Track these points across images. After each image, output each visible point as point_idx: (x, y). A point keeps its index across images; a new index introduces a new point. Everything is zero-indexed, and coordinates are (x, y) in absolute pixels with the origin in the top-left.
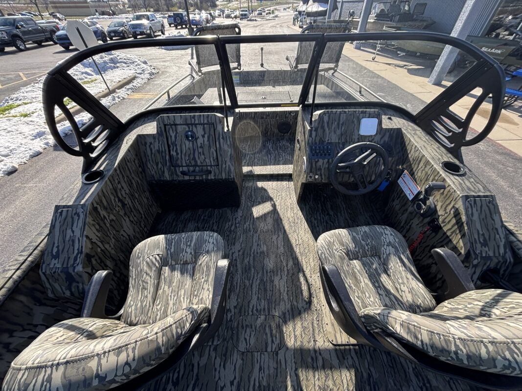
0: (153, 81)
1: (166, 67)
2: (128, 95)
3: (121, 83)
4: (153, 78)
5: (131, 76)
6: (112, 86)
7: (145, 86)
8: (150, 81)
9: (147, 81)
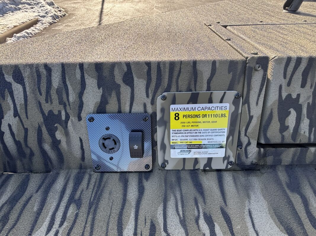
0: (56, 26)
1: (75, 9)
3: (16, 29)
4: (56, 22)
5: (32, 20)
6: (2, 33)
7: (43, 32)
8: (52, 26)
9: (49, 26)
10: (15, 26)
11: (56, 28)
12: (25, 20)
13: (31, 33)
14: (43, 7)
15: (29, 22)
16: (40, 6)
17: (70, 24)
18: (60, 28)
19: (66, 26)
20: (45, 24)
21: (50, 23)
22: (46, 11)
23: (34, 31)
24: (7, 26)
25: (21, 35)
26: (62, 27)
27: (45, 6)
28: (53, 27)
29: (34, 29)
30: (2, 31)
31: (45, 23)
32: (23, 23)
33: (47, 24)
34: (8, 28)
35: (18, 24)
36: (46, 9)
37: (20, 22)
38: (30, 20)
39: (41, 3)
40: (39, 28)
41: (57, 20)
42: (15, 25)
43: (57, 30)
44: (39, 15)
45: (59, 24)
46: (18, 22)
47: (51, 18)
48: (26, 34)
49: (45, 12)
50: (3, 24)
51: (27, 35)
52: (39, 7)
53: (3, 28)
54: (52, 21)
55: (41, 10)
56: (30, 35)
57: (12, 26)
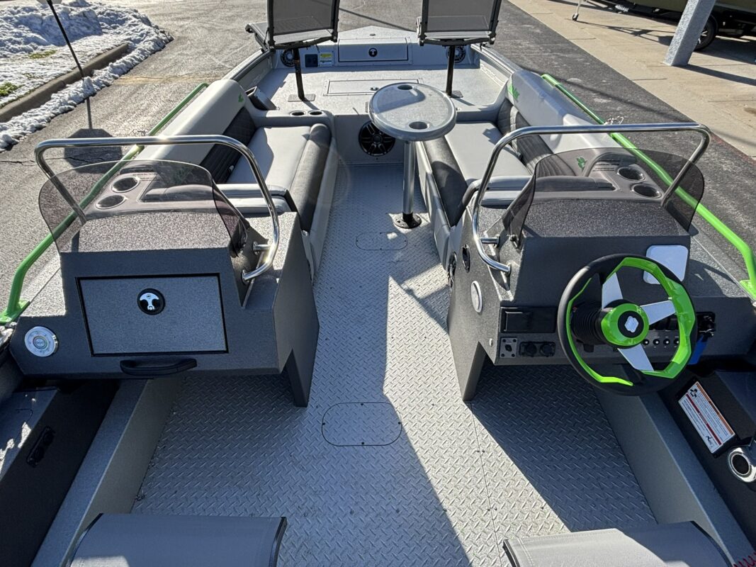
0: (161, 55)
1: (185, 30)
2: (116, 78)
3: (102, 57)
10: (99, 54)
12: (110, 46)
13: (128, 63)
14: (135, 25)
15: (117, 48)
16: (130, 25)
17: (186, 52)
18: (171, 58)
19: (180, 54)
22: (142, 32)
23: (131, 60)
24: (88, 54)
25: (118, 65)
26: (174, 56)
27: (137, 25)
28: (158, 56)
32: (109, 49)
34: (90, 56)
35: (102, 52)
36: (142, 30)
37: (103, 48)
38: (117, 46)
39: (130, 19)
42: (98, 52)
44: (130, 39)
46: (100, 48)
47: (152, 44)
48: (124, 64)
49: (139, 34)
52: (127, 25)
54: (154, 48)
55: (133, 31)
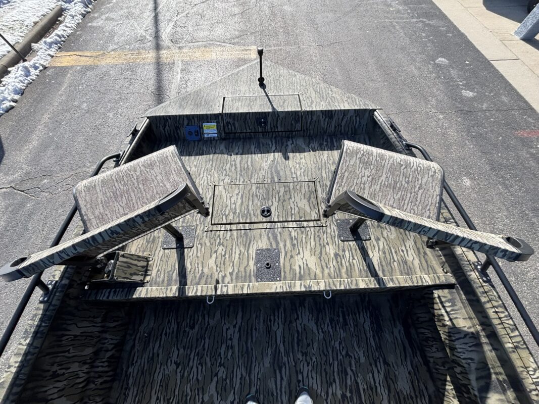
0: (92, 20)
2: (52, 57)
3: (38, 28)
4: (90, 12)
5: (53, 9)
6: (23, 37)
7: (78, 33)
8: (87, 19)
9: (82, 19)
10: (36, 23)
11: (94, 24)
12: (45, 10)
13: (63, 36)
15: (51, 14)
17: (112, 15)
18: (99, 24)
19: (107, 19)
20: (76, 18)
21: (83, 14)
23: (66, 31)
24: (26, 23)
25: (52, 40)
26: (102, 22)
28: (89, 22)
29: (65, 28)
30: (21, 32)
31: (76, 16)
32: (44, 16)
33: (79, 16)
34: (27, 26)
35: (38, 19)
37: (40, 14)
38: (51, 10)
40: (69, 25)
41: (90, 6)
42: (34, 20)
43: (96, 27)
45: (96, 15)
46: (37, 14)
47: (81, 5)
48: (58, 38)
50: (18, 20)
51: (60, 40)
53: (21, 28)
54: (85, 11)
56: (63, 39)
57: (30, 21)
